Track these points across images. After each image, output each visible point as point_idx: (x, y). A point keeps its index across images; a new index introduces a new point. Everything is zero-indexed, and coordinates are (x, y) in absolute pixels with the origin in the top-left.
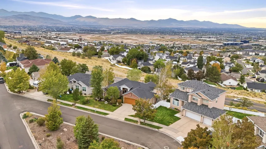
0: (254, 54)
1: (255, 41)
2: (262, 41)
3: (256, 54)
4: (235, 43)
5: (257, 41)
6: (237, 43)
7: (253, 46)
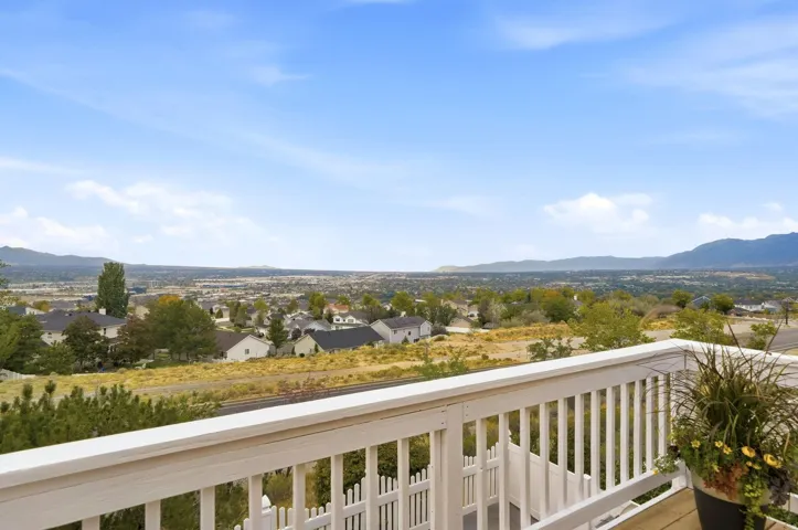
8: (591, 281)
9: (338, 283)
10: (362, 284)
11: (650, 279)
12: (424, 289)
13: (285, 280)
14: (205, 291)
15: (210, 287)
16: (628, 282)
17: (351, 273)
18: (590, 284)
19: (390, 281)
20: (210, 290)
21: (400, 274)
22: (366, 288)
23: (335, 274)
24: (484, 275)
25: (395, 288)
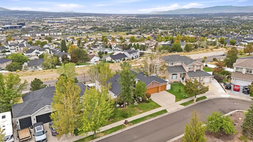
0: (40, 35)
1: (29, 23)
2: (36, 23)
3: (42, 35)
4: (14, 27)
5: (30, 23)
6: (16, 26)
7: (33, 28)
8: (218, 19)
9: (105, 20)
10: (116, 22)
11: (245, 18)
12: (143, 24)
13: (83, 19)
14: (50, 25)
15: (51, 23)
16: (234, 20)
17: (111, 15)
18: (217, 21)
19: (129, 20)
20: (52, 24)
21: (132, 15)
22: (118, 23)
23: (104, 15)
24: (170, 16)
25: (130, 23)
